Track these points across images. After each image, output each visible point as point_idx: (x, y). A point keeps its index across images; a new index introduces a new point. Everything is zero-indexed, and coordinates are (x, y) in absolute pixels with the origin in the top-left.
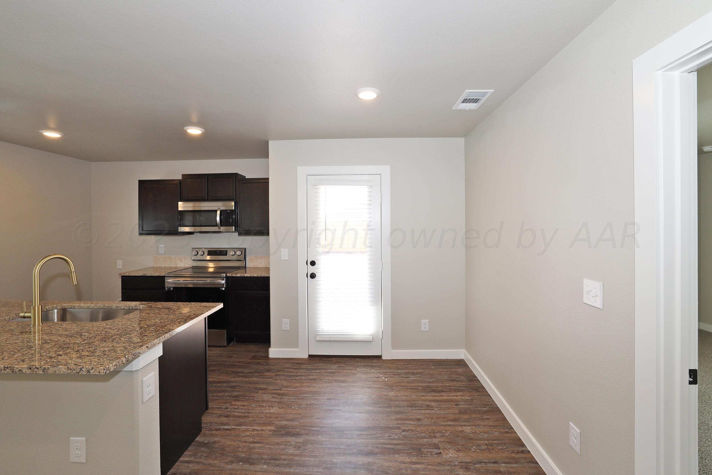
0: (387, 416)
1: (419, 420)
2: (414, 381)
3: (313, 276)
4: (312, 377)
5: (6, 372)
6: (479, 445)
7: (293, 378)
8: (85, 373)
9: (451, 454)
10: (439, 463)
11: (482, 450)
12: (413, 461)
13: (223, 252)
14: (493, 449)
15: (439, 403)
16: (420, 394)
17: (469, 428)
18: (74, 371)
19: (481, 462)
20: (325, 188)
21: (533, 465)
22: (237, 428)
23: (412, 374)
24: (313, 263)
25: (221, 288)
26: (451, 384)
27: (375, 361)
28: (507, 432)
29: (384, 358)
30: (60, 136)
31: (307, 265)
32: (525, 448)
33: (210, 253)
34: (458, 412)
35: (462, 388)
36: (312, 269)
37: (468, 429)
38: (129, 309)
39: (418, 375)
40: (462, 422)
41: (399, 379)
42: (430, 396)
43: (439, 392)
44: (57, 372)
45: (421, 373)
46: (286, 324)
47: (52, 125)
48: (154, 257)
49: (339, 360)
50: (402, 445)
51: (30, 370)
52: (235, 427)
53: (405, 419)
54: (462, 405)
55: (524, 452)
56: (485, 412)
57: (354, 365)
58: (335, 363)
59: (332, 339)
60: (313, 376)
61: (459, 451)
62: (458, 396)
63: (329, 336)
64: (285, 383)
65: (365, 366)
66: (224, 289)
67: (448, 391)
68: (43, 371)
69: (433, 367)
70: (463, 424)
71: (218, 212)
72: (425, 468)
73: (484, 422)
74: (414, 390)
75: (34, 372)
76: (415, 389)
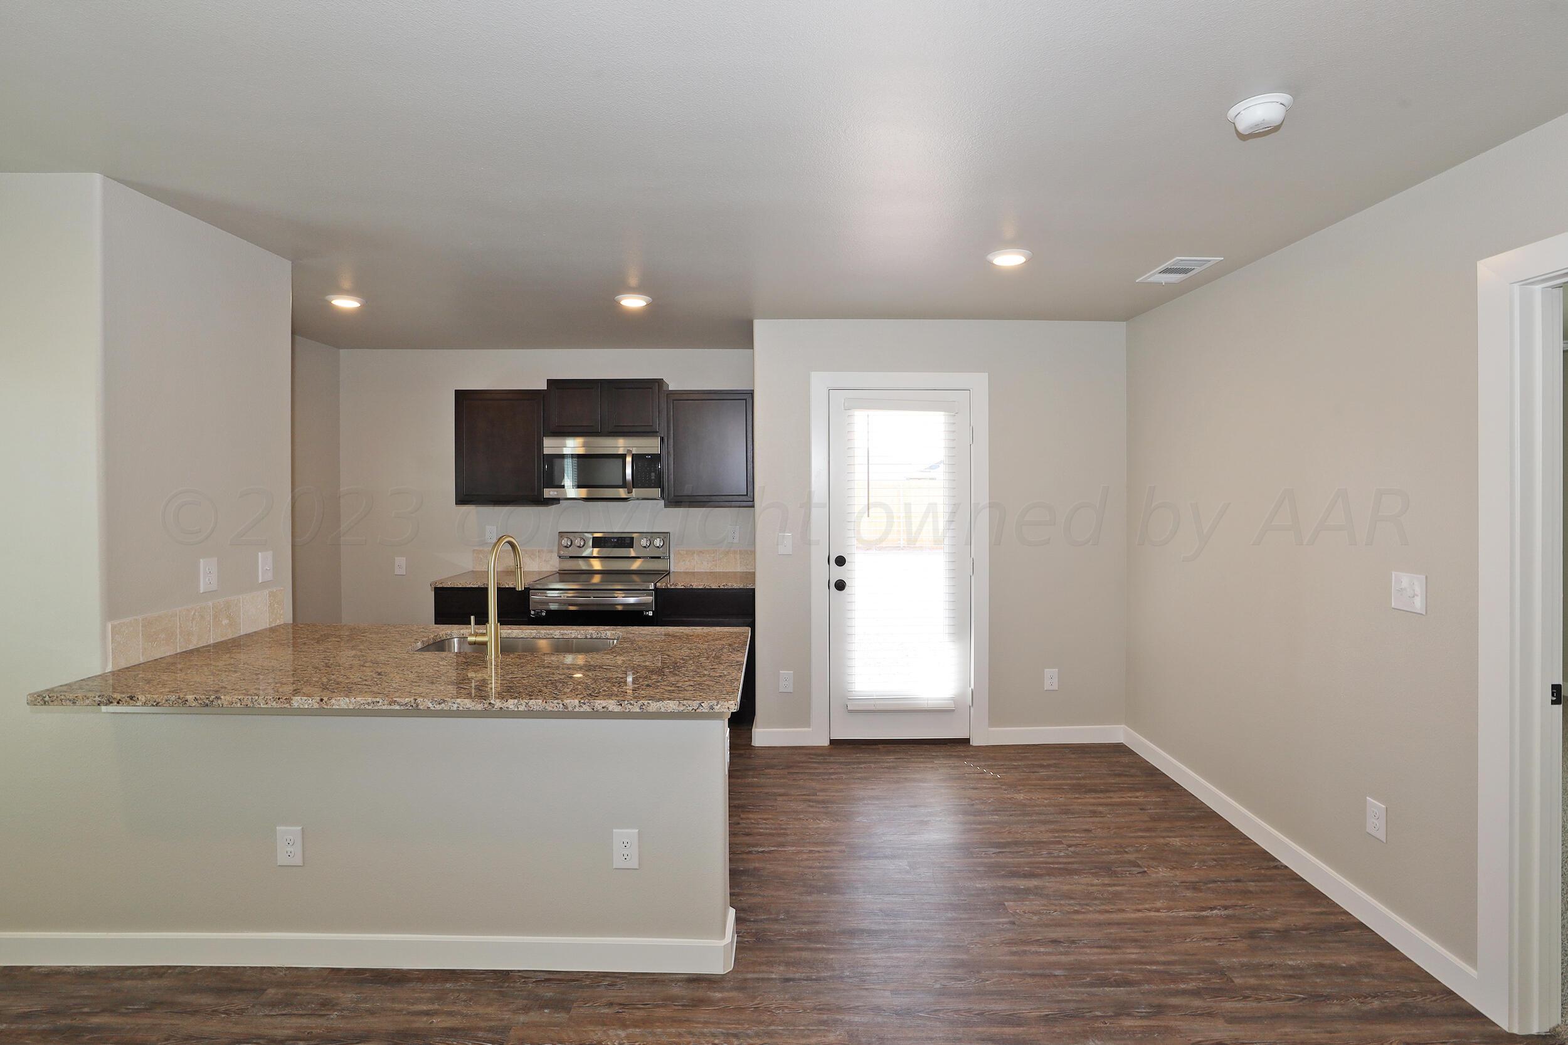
0: (1030, 827)
1: (1088, 831)
2: (1049, 778)
3: (840, 585)
4: (860, 775)
5: (582, 710)
6: (1204, 861)
7: (826, 777)
8: (706, 711)
9: (1162, 873)
10: (1150, 884)
11: (1210, 867)
12: (1106, 882)
13: (625, 540)
14: (1227, 866)
15: (1110, 807)
16: (1069, 796)
17: (1177, 839)
18: (689, 708)
19: (1215, 882)
20: (868, 416)
21: (1298, 883)
22: (780, 849)
23: (1041, 767)
24: (841, 561)
25: (646, 611)
26: (1117, 780)
27: (960, 748)
28: (1241, 844)
29: (973, 743)
30: (358, 305)
31: (829, 564)
32: (1278, 863)
33: (597, 542)
34: (1149, 819)
35: (1141, 786)
36: (838, 573)
37: (1176, 842)
38: (586, 638)
39: (1052, 769)
40: (1161, 831)
41: (1020, 775)
42: (1090, 798)
43: (1102, 791)
44: (663, 710)
45: (1055, 766)
46: (786, 679)
47: (346, 284)
48: (474, 550)
49: (891, 747)
50: (1076, 864)
51: (620, 707)
52: (776, 848)
53: (1063, 831)
54: (1150, 809)
55: (1279, 868)
56: (1194, 819)
57: (924, 755)
58: (888, 753)
59: (879, 708)
60: (860, 773)
61: (1173, 868)
62: (1140, 797)
63: (873, 702)
64: (818, 786)
65: (944, 757)
66: (651, 614)
67: (1117, 791)
68: (640, 709)
69: (1073, 756)
70: (1164, 834)
71: (629, 459)
72: (1129, 890)
73: (1197, 831)
74: (1058, 791)
75: (626, 709)
76: (1058, 789)
